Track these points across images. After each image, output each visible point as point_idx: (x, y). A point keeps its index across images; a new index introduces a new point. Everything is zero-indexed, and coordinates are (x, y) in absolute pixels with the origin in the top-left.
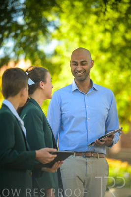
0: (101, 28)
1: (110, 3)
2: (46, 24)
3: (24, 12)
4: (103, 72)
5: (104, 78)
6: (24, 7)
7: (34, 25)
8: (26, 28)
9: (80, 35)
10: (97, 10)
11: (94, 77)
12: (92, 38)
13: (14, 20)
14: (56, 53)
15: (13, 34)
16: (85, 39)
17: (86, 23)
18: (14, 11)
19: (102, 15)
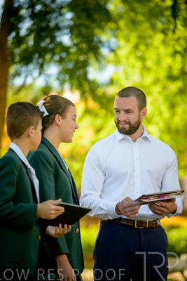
0: (170, 50)
1: (180, 18)
2: (99, 45)
3: (72, 29)
4: (173, 106)
5: (173, 114)
6: (71, 23)
7: (84, 46)
8: (73, 50)
9: (142, 59)
10: (164, 26)
11: (161, 113)
12: (158, 63)
13: (58, 39)
14: (112, 82)
15: (57, 58)
16: (149, 63)
17: (151, 44)
18: (58, 28)
19: (170, 34)
